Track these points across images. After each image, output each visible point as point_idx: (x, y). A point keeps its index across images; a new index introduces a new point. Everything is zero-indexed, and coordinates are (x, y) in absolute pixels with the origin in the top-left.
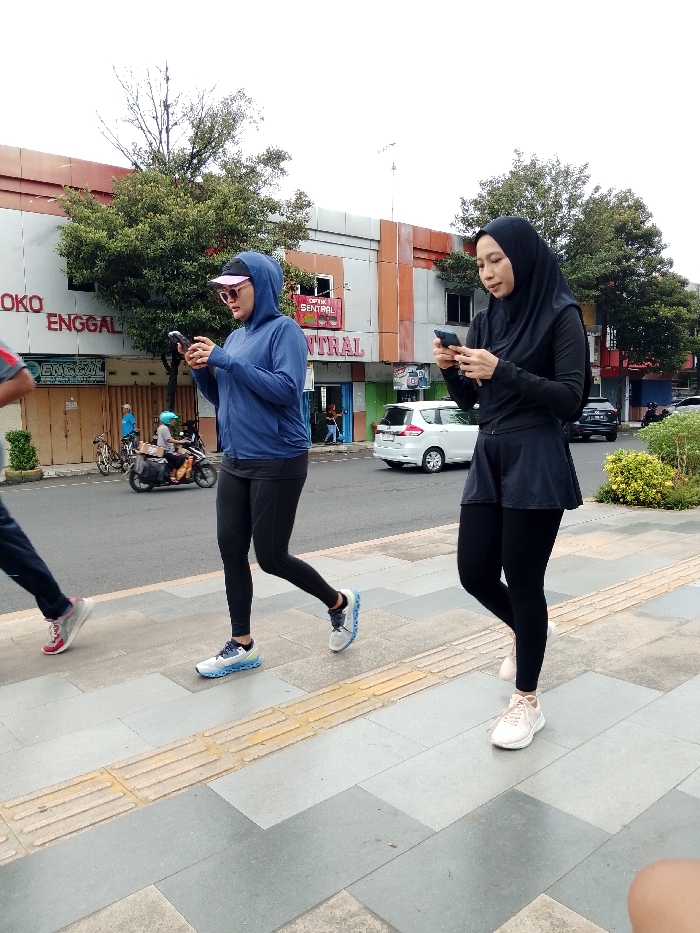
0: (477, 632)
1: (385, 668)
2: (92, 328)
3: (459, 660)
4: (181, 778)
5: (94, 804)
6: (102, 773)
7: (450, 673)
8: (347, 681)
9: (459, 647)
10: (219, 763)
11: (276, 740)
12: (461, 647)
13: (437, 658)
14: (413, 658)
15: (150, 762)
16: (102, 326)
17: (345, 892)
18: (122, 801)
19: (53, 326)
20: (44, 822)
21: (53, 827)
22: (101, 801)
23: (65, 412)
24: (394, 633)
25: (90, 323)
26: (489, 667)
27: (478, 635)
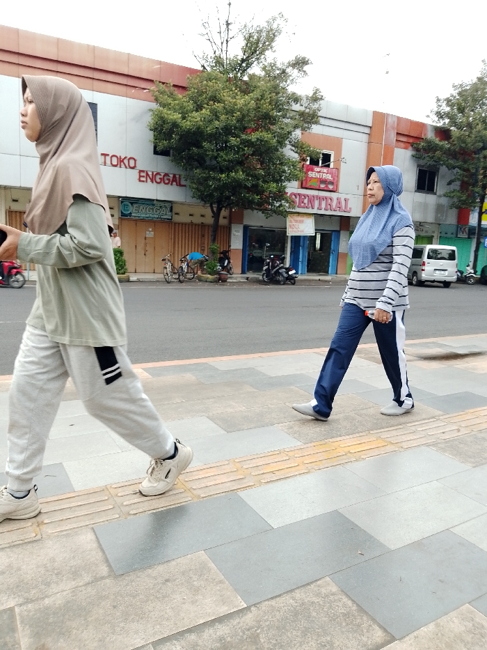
0: (424, 419)
1: (357, 435)
2: (167, 181)
3: (412, 437)
4: (220, 486)
7: (405, 445)
8: (331, 440)
10: (245, 481)
11: (282, 472)
12: (413, 428)
13: (394, 433)
14: (378, 431)
15: (201, 473)
16: (173, 181)
17: (328, 579)
18: (183, 495)
19: (142, 179)
20: (136, 500)
21: (141, 504)
22: (170, 493)
23: (145, 238)
24: (364, 411)
25: (165, 178)
26: (434, 445)
27: (426, 421)
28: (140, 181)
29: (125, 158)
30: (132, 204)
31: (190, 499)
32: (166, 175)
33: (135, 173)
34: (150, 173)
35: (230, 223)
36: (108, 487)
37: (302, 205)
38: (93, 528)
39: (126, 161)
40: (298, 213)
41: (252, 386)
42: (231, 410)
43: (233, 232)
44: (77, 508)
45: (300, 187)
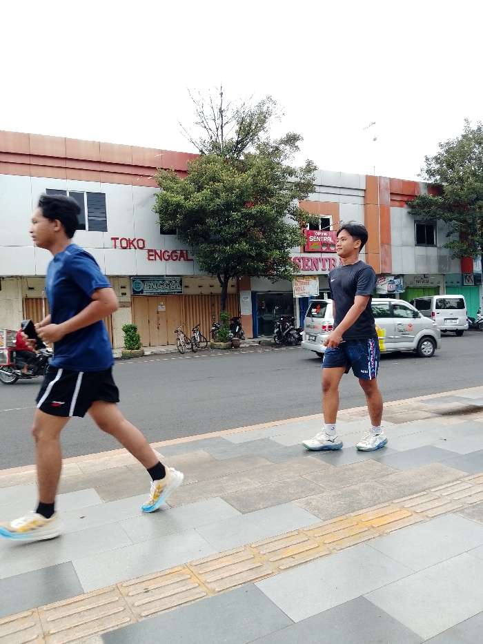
0: (449, 482)
1: (379, 506)
2: (175, 258)
3: (436, 503)
4: (237, 577)
5: (179, 590)
6: (184, 568)
7: (430, 514)
8: (352, 514)
9: (436, 493)
10: (262, 569)
11: (301, 555)
12: (438, 494)
13: (419, 501)
14: (401, 500)
15: (215, 562)
16: (181, 257)
18: (197, 590)
19: (151, 258)
20: (148, 600)
21: (153, 604)
22: (184, 589)
23: (158, 313)
24: (385, 479)
25: (173, 254)
26: (461, 511)
27: (451, 484)
28: (149, 259)
29: (134, 239)
30: (143, 281)
31: (205, 594)
32: (174, 252)
33: (145, 253)
34: (158, 252)
35: (238, 291)
36: (118, 585)
37: (307, 267)
38: (103, 636)
39: (135, 243)
40: (304, 276)
41: (267, 459)
42: (246, 488)
43: (242, 299)
44: (85, 613)
45: (303, 251)
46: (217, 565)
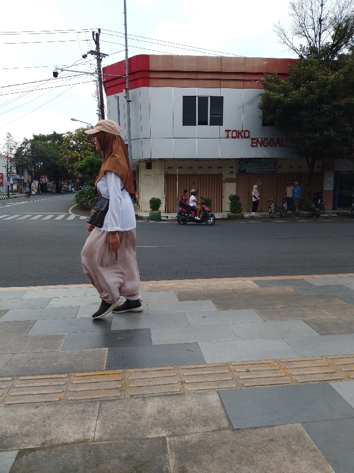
2: (272, 144)
4: (315, 376)
5: (271, 375)
6: (274, 362)
10: (335, 374)
15: (298, 363)
16: (277, 143)
18: (284, 378)
20: (248, 377)
21: (252, 380)
22: (274, 375)
28: (252, 146)
29: (242, 130)
30: (246, 163)
31: (290, 382)
33: (249, 141)
35: (323, 171)
36: (228, 363)
38: (218, 392)
39: (243, 134)
41: (342, 299)
42: (324, 317)
43: (326, 177)
44: (207, 376)
46: (299, 365)
